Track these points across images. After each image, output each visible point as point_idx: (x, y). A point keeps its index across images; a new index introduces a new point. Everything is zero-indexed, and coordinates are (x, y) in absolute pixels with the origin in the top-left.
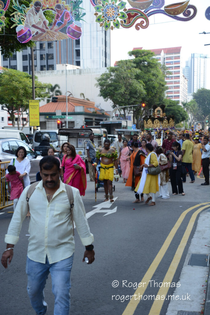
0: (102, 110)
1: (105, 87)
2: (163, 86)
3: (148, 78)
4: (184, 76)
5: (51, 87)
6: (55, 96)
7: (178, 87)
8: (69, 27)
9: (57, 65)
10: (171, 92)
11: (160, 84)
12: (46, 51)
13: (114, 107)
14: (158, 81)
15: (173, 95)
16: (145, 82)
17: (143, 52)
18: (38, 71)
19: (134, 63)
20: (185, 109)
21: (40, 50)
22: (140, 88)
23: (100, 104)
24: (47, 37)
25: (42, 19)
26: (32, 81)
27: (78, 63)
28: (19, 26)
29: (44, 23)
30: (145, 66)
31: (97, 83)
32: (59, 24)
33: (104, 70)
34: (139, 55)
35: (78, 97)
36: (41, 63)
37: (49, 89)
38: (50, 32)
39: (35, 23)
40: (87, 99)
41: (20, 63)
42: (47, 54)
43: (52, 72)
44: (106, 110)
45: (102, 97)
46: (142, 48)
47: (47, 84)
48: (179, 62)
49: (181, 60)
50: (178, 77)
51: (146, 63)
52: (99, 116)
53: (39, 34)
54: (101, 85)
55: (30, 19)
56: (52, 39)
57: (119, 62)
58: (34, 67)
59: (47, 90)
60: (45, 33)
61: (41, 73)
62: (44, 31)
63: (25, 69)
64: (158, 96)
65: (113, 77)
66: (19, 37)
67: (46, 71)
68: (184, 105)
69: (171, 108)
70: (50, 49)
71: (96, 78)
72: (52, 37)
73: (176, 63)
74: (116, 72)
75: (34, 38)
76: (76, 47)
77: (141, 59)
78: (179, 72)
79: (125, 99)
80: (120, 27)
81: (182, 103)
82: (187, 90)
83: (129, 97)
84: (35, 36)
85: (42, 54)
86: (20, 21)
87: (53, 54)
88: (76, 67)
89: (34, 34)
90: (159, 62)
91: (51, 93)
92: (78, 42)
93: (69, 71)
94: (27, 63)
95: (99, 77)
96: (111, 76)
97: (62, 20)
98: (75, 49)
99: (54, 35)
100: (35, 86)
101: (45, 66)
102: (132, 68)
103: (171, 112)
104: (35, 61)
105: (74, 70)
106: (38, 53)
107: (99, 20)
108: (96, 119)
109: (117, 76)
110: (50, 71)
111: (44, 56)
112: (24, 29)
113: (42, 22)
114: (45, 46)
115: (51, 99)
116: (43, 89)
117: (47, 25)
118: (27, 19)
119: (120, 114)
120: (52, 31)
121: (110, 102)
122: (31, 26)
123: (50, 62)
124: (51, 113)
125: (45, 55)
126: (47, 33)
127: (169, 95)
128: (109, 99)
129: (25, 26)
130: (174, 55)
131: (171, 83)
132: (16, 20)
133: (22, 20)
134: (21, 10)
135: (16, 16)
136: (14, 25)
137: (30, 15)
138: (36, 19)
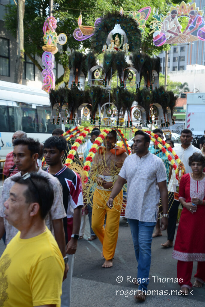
5: (180, 85)
6: (183, 93)
8: (200, 30)
9: (187, 66)
12: (179, 54)
18: (171, 71)
21: (173, 53)
24: (179, 41)
25: (176, 25)
26: (164, 80)
28: (156, 32)
29: (178, 28)
32: (191, 28)
36: (173, 64)
37: (178, 87)
38: (182, 35)
39: (170, 28)
42: (179, 57)
43: (182, 72)
47: (177, 83)
53: (172, 37)
55: (165, 26)
56: (184, 42)
58: (167, 68)
59: (176, 88)
60: (177, 37)
61: (173, 73)
62: (177, 35)
66: (156, 42)
67: (178, 71)
70: (182, 53)
72: (183, 40)
75: (168, 41)
84: (169, 39)
85: (175, 56)
86: (157, 27)
87: (184, 57)
88: (204, 67)
89: (168, 38)
91: (180, 90)
93: (198, 70)
97: (194, 24)
99: (185, 38)
100: (167, 84)
101: (177, 67)
104: (169, 63)
105: (202, 70)
106: (172, 56)
110: (181, 71)
111: (176, 59)
112: (160, 34)
113: (176, 28)
114: (178, 50)
115: (180, 95)
116: (173, 87)
117: (180, 30)
118: (163, 26)
120: (184, 34)
122: (166, 32)
123: (182, 64)
124: (179, 107)
125: (177, 57)
126: (180, 36)
129: (161, 32)
132: (154, 27)
133: (159, 27)
134: (159, 19)
135: (154, 24)
136: (152, 32)
137: (166, 22)
138: (171, 25)
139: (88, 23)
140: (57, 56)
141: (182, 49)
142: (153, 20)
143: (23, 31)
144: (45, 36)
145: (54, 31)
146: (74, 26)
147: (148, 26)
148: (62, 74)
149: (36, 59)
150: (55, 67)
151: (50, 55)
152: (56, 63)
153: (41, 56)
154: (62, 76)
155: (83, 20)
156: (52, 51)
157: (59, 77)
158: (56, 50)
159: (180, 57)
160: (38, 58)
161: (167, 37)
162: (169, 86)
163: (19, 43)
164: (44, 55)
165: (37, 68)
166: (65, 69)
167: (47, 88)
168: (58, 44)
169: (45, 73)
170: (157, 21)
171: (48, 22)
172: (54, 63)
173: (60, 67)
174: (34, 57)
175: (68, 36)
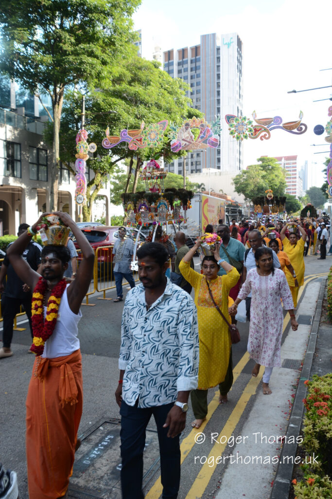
0: (236, 202)
1: (238, 185)
2: (283, 184)
3: (271, 178)
4: (299, 177)
5: (198, 185)
6: (201, 192)
7: (295, 185)
8: (209, 140)
9: (203, 169)
10: (290, 189)
11: (281, 183)
12: (195, 159)
13: (245, 199)
14: (279, 181)
15: (292, 191)
16: (270, 181)
17: (268, 159)
18: (189, 174)
19: (261, 166)
20: (301, 202)
21: (191, 158)
22: (265, 186)
23: (235, 198)
25: (190, 135)
26: (183, 181)
27: (219, 168)
28: (173, 140)
29: (191, 137)
30: (269, 169)
31: (232, 181)
32: (202, 138)
33: (238, 172)
34: (265, 161)
35: (217, 192)
36: (191, 168)
39: (184, 137)
40: (226, 194)
41: (176, 168)
44: (239, 202)
45: (236, 193)
46: (267, 156)
47: (195, 183)
48: (295, 167)
49: (297, 165)
50: (295, 178)
51: (270, 167)
52: (234, 206)
53: (187, 145)
54: (236, 183)
55: (181, 135)
57: (250, 166)
59: (195, 188)
61: (191, 175)
62: (191, 143)
63: (180, 172)
64: (279, 192)
65: (245, 177)
66: (173, 149)
67: (195, 173)
68: (300, 198)
69: (289, 201)
70: (198, 158)
71: (232, 179)
72: (197, 147)
73: (293, 167)
74: (247, 174)
76: (218, 156)
77: (267, 164)
78: (295, 174)
79: (254, 194)
80: (248, 138)
81: (299, 197)
82: (302, 188)
83: (257, 192)
84: (184, 147)
85: (192, 161)
86: (173, 137)
87: (200, 162)
88: (217, 170)
90: (281, 166)
91: (198, 190)
92: (219, 152)
93: (212, 173)
94: (181, 168)
95: (234, 177)
96: (244, 176)
97: (204, 134)
98: (217, 157)
99: (198, 145)
100: (186, 185)
101: (194, 170)
102: (260, 171)
103: (290, 204)
105: (215, 173)
106: (190, 161)
107: (232, 133)
108: (231, 209)
109: (247, 176)
110: (198, 174)
111: (194, 163)
114: (195, 155)
116: (192, 187)
117: (193, 139)
118: (179, 136)
119: (250, 206)
120: (196, 142)
121: (242, 196)
122: (181, 140)
123: (198, 167)
126: (193, 144)
127: (289, 191)
128: (242, 194)
129: (177, 140)
130: (292, 161)
131: (290, 182)
132: (171, 136)
133: (175, 136)
134: (175, 130)
135: (171, 134)
136: (170, 140)
137: (181, 132)
138: (185, 135)
139: (115, 133)
140: (88, 162)
141: (198, 155)
142: (170, 130)
143: (58, 143)
144: (77, 146)
145: (85, 141)
146: (103, 137)
147: (166, 136)
148: (93, 178)
149: (71, 166)
150: (87, 172)
151: (82, 162)
152: (88, 168)
153: (74, 163)
154: (94, 179)
155: (110, 131)
156: (83, 158)
157: (91, 180)
158: (88, 157)
159: (196, 162)
160: (72, 165)
161: (183, 144)
162: (189, 186)
163: (55, 153)
164: (77, 161)
165: (71, 173)
166: (96, 173)
167: (80, 190)
168: (89, 152)
169: (78, 177)
170: (174, 132)
171: (80, 134)
172: (86, 168)
173: (92, 172)
174: (69, 164)
175: (97, 145)
